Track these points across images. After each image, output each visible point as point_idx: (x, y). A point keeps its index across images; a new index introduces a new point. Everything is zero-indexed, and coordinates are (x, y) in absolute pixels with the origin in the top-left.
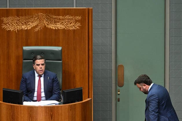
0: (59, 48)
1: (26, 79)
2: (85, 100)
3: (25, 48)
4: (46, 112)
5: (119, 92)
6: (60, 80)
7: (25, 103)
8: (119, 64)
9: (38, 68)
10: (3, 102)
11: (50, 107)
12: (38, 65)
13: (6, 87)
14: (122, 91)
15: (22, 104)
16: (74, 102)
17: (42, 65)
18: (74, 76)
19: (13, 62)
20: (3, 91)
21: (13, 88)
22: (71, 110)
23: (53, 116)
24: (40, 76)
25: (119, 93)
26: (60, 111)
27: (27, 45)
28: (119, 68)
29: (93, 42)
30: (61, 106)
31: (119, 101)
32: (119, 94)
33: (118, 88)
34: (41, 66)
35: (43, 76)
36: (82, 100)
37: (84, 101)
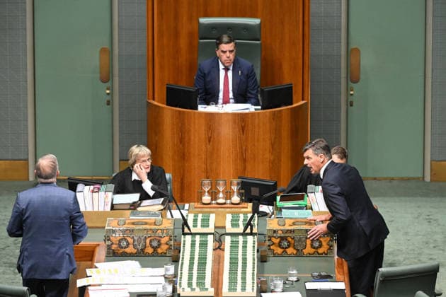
0: (256, 21)
1: (205, 74)
2: (297, 102)
3: (203, 20)
4: (235, 122)
5: (352, 90)
6: (258, 72)
7: (201, 108)
8: (352, 46)
9: (224, 57)
10: (167, 105)
11: (241, 114)
12: (224, 52)
13: (171, 83)
14: (356, 89)
15: (196, 109)
16: (280, 107)
17: (231, 52)
18: (281, 66)
19: (183, 42)
20: (167, 88)
21: (183, 84)
22: (273, 119)
23: (246, 129)
24: (227, 69)
25: (352, 93)
26: (257, 121)
27: (206, 15)
28: (352, 53)
29: (311, 11)
30: (258, 113)
31: (351, 105)
32: (352, 95)
33: (351, 84)
34: (228, 54)
35: (231, 68)
36: (292, 104)
37: (295, 105)
